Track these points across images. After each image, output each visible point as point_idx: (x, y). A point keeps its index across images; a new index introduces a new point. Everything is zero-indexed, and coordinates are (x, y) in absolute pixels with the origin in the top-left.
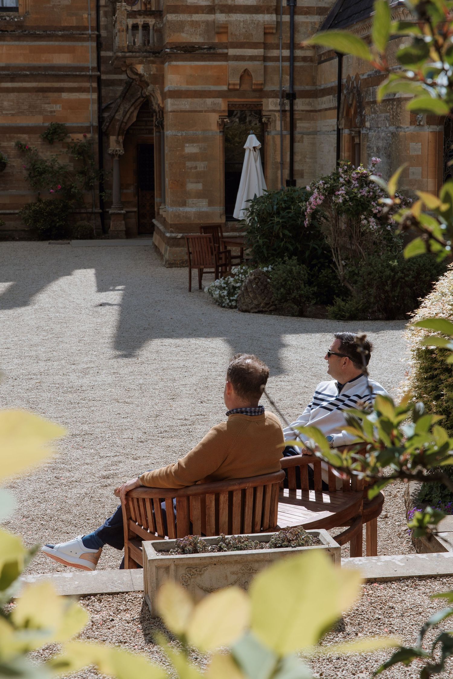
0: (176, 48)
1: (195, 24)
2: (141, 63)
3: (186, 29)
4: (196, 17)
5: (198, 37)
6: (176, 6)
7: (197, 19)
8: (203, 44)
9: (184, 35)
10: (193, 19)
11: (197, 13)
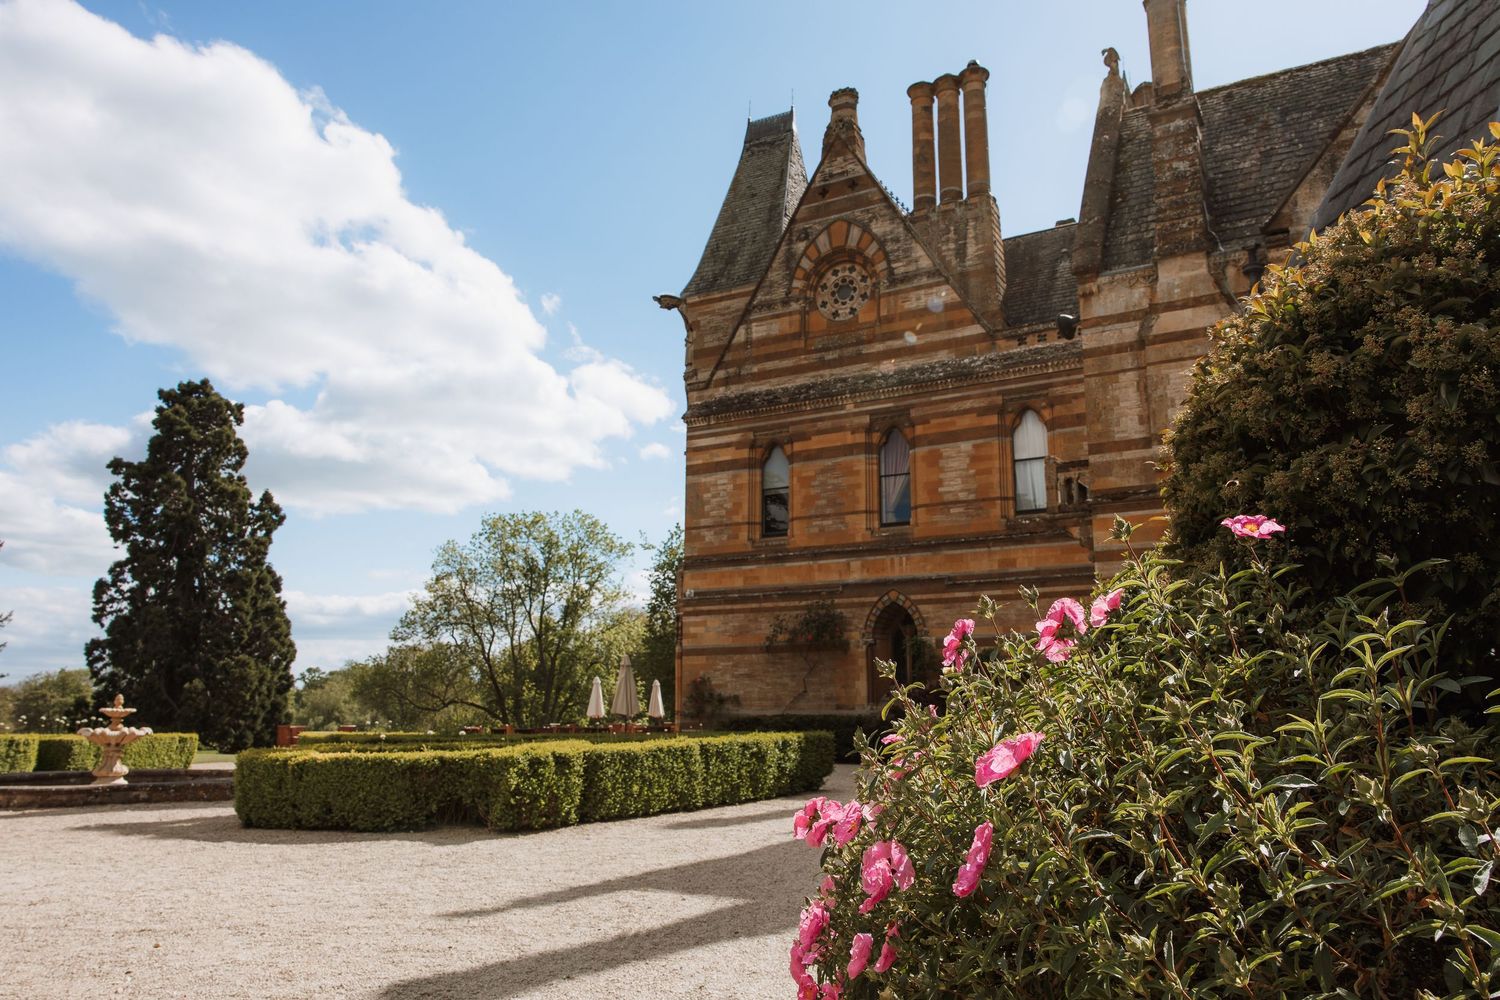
0: (1102, 497)
1: (1126, 464)
2: (1076, 525)
3: (1115, 471)
4: (1128, 455)
5: (1132, 479)
6: (1100, 445)
7: (1130, 457)
8: (1141, 487)
9: (1112, 479)
10: (1124, 457)
11: (1129, 449)
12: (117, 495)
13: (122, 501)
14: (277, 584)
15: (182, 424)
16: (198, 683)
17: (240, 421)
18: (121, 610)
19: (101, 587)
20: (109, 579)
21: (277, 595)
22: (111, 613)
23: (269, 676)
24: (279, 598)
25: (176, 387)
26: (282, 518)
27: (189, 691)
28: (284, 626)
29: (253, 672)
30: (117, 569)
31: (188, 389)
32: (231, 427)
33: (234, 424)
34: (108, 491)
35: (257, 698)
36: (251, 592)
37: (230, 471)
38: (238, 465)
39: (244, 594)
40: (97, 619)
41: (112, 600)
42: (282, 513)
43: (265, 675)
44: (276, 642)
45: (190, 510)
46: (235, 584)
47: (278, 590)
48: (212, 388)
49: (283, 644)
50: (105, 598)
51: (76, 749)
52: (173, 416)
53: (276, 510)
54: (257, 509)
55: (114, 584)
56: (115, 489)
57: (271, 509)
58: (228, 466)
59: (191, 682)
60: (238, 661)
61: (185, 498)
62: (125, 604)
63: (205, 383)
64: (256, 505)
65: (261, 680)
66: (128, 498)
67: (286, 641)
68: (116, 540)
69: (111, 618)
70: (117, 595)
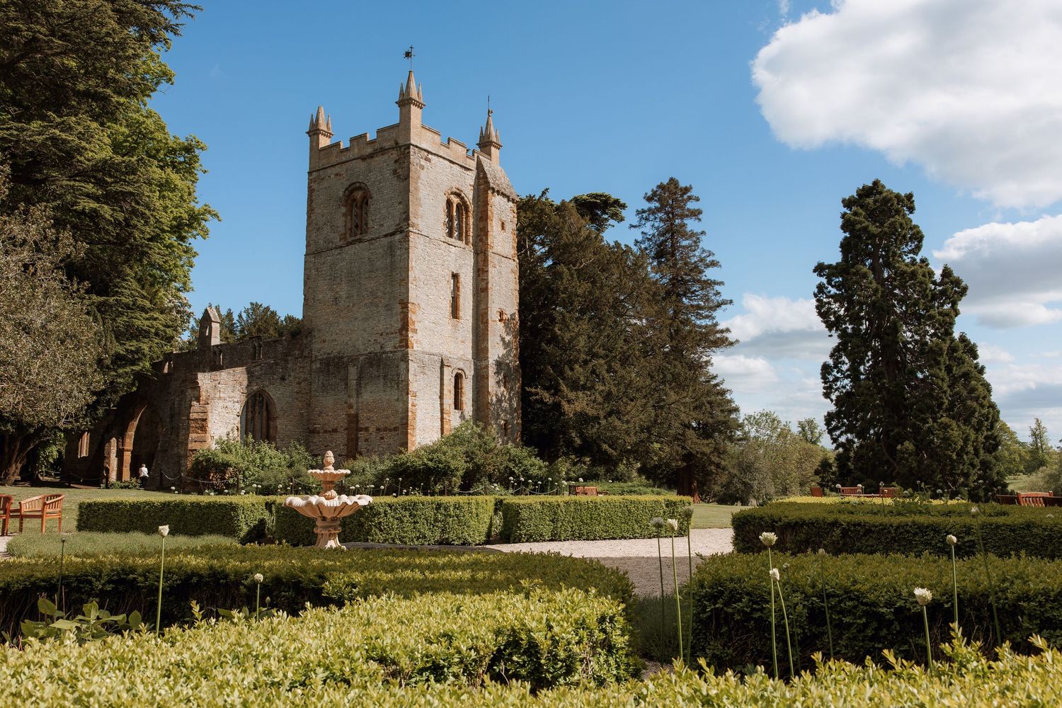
12: (823, 293)
13: (827, 297)
14: (972, 351)
15: (860, 223)
16: (909, 445)
17: (911, 209)
18: (844, 387)
19: (826, 369)
20: (831, 362)
21: (975, 362)
22: (836, 390)
23: (973, 437)
24: (977, 363)
25: (855, 194)
26: (965, 289)
27: (901, 451)
28: (981, 388)
29: (956, 433)
30: (836, 353)
31: (866, 192)
32: (904, 215)
33: (907, 213)
34: (816, 291)
35: (965, 457)
36: (944, 359)
37: (912, 255)
38: (918, 248)
39: (938, 363)
40: (827, 395)
41: (836, 379)
42: (963, 284)
43: (968, 435)
44: (975, 404)
45: (879, 295)
46: (929, 355)
47: (975, 356)
48: (883, 187)
49: (982, 406)
50: (831, 378)
51: (524, 514)
52: (853, 218)
53: (957, 282)
54: (940, 285)
55: (836, 366)
56: (821, 288)
57: (952, 282)
58: (910, 252)
59: (902, 445)
60: (941, 423)
61: (874, 285)
62: (847, 381)
63: (876, 183)
64: (938, 281)
65: (966, 440)
66: (832, 293)
67: (985, 403)
68: (830, 330)
69: (837, 393)
70: (839, 375)
